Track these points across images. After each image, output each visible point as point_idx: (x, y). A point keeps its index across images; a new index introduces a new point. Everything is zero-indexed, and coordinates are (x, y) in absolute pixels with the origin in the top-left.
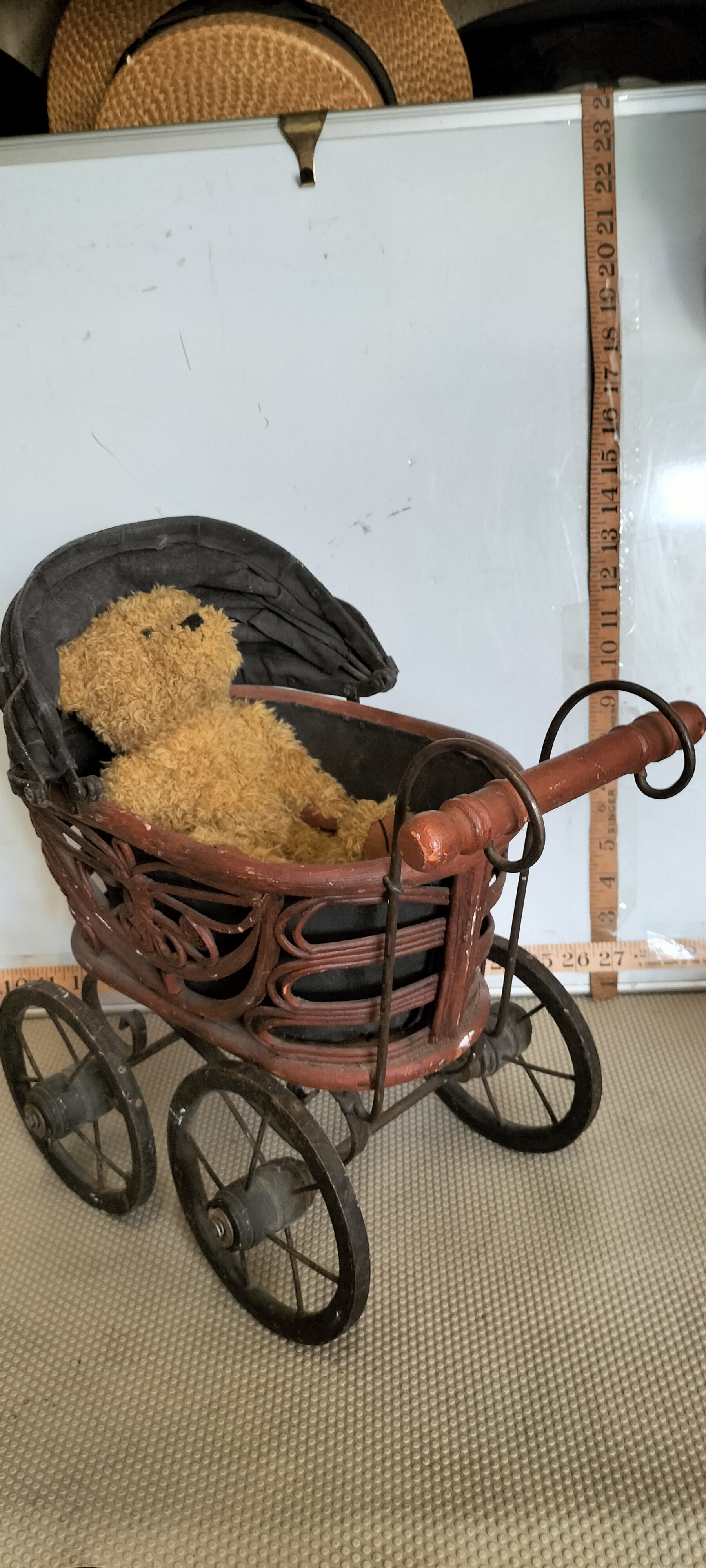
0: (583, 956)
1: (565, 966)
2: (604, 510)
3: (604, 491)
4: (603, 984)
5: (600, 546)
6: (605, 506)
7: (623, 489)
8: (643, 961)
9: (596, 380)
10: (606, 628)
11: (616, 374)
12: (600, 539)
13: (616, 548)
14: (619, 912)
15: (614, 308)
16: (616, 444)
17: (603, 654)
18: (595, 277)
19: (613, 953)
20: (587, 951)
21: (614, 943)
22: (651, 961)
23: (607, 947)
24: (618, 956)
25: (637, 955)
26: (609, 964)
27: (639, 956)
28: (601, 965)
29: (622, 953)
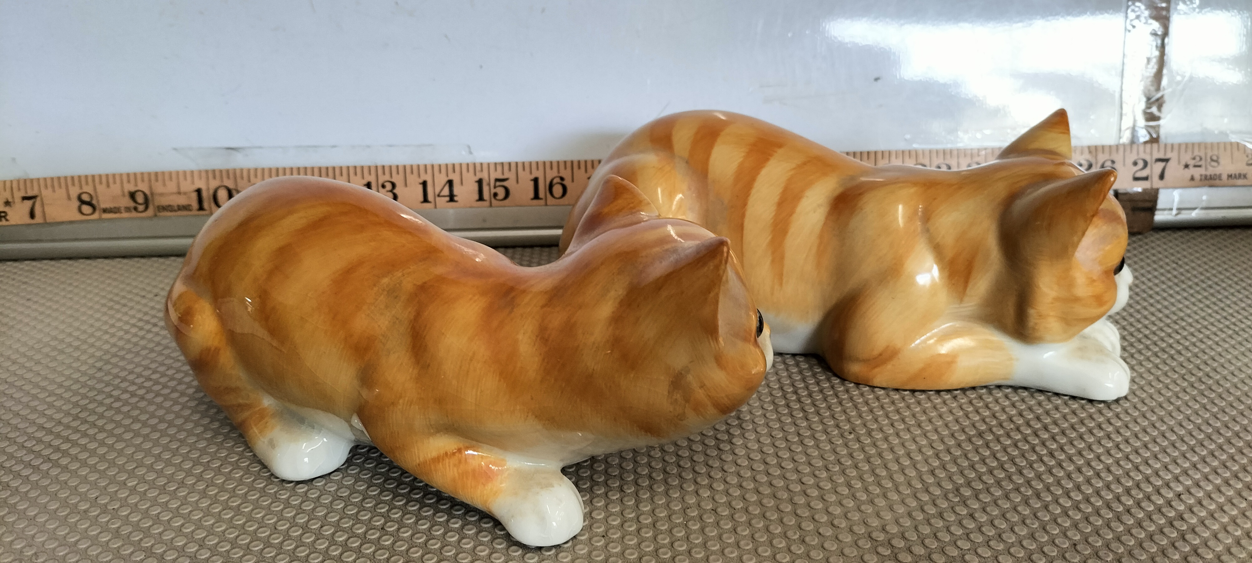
4: (1134, 210)
8: (1197, 173)
19: (1154, 161)
20: (1115, 157)
21: (1155, 146)
22: (1208, 173)
23: (1145, 152)
24: (1161, 165)
25: (1189, 163)
26: (1146, 179)
27: (1191, 167)
28: (1136, 179)
29: (1166, 160)
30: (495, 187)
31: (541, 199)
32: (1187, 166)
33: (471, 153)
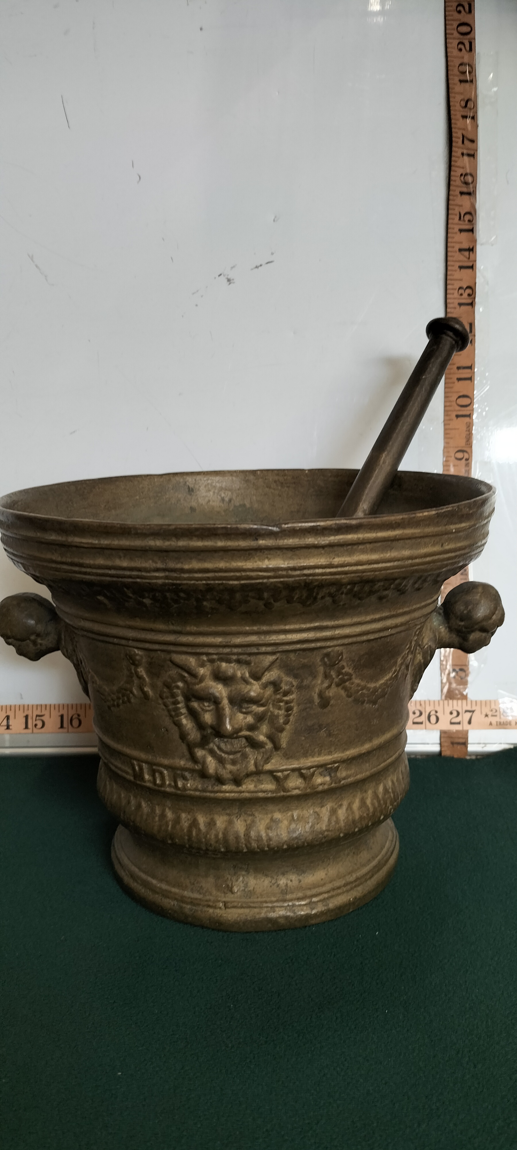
0: (433, 713)
1: (414, 723)
2: (461, 267)
3: (460, 250)
4: (453, 743)
5: (457, 302)
6: (461, 264)
7: (479, 249)
8: (494, 720)
9: (454, 144)
10: (461, 382)
11: (472, 141)
12: (456, 295)
13: (472, 304)
14: (471, 669)
15: (472, 81)
16: (473, 206)
17: (458, 408)
18: (454, 52)
19: (464, 711)
20: (437, 709)
21: (464, 702)
22: (502, 721)
23: (457, 705)
24: (468, 715)
25: (487, 714)
26: (459, 723)
27: (489, 716)
28: (451, 723)
29: (473, 712)
30: (36, 720)
31: (65, 728)
32: (487, 716)
33: (22, 698)
